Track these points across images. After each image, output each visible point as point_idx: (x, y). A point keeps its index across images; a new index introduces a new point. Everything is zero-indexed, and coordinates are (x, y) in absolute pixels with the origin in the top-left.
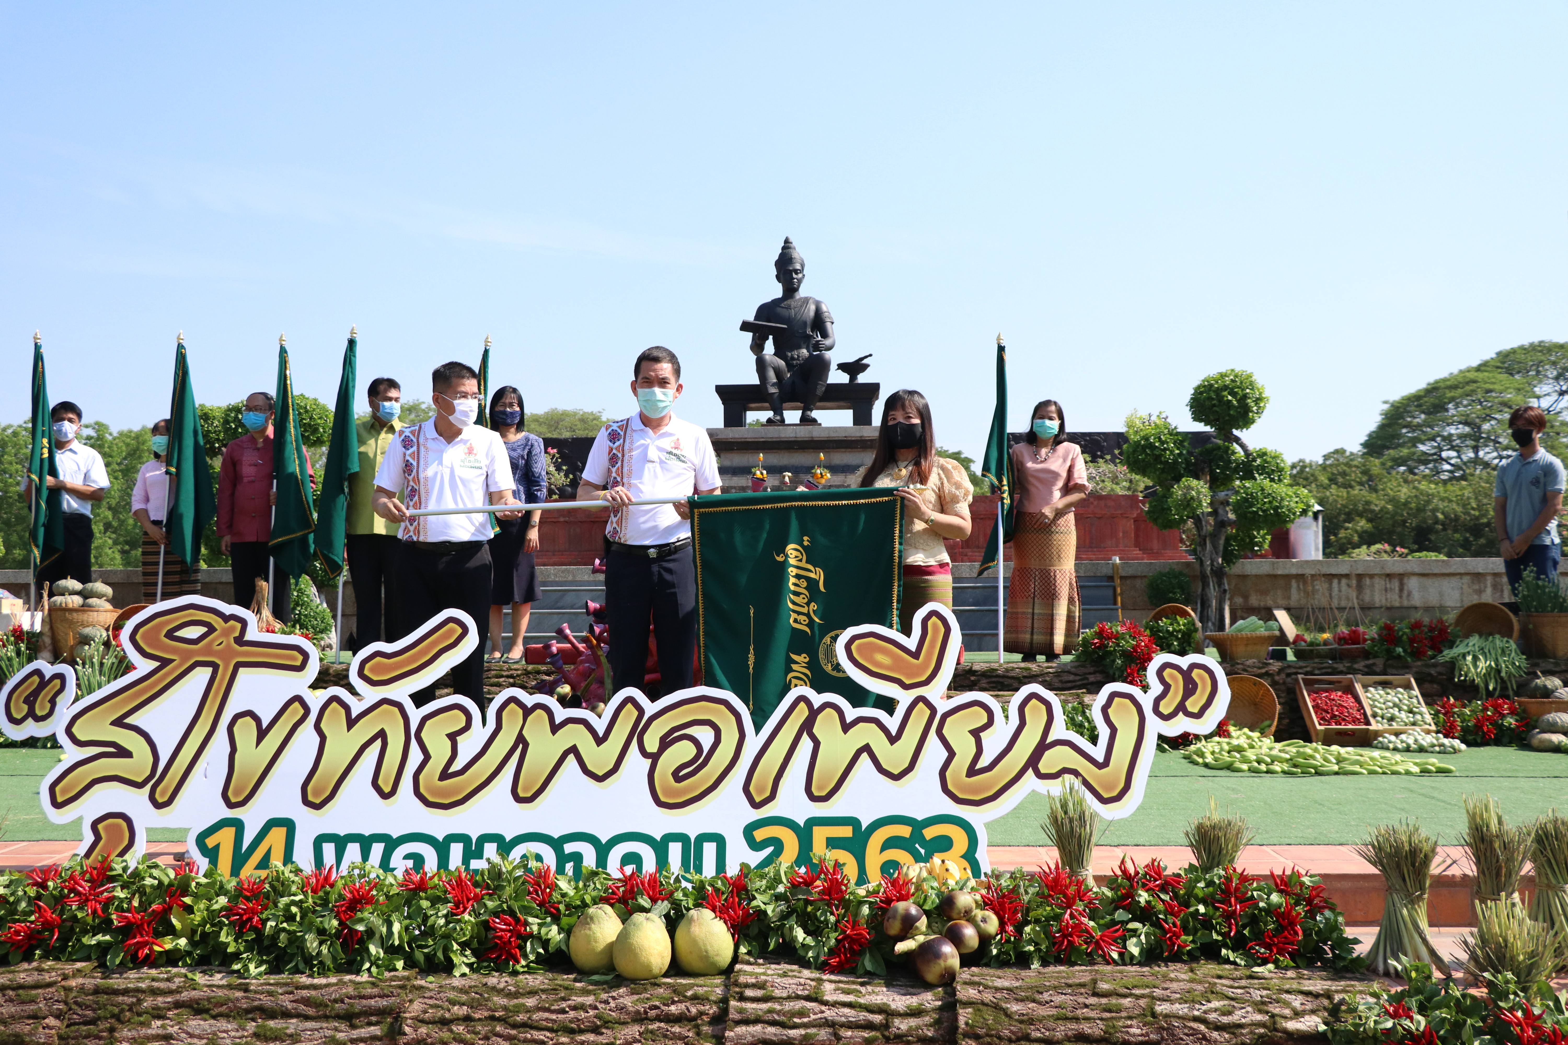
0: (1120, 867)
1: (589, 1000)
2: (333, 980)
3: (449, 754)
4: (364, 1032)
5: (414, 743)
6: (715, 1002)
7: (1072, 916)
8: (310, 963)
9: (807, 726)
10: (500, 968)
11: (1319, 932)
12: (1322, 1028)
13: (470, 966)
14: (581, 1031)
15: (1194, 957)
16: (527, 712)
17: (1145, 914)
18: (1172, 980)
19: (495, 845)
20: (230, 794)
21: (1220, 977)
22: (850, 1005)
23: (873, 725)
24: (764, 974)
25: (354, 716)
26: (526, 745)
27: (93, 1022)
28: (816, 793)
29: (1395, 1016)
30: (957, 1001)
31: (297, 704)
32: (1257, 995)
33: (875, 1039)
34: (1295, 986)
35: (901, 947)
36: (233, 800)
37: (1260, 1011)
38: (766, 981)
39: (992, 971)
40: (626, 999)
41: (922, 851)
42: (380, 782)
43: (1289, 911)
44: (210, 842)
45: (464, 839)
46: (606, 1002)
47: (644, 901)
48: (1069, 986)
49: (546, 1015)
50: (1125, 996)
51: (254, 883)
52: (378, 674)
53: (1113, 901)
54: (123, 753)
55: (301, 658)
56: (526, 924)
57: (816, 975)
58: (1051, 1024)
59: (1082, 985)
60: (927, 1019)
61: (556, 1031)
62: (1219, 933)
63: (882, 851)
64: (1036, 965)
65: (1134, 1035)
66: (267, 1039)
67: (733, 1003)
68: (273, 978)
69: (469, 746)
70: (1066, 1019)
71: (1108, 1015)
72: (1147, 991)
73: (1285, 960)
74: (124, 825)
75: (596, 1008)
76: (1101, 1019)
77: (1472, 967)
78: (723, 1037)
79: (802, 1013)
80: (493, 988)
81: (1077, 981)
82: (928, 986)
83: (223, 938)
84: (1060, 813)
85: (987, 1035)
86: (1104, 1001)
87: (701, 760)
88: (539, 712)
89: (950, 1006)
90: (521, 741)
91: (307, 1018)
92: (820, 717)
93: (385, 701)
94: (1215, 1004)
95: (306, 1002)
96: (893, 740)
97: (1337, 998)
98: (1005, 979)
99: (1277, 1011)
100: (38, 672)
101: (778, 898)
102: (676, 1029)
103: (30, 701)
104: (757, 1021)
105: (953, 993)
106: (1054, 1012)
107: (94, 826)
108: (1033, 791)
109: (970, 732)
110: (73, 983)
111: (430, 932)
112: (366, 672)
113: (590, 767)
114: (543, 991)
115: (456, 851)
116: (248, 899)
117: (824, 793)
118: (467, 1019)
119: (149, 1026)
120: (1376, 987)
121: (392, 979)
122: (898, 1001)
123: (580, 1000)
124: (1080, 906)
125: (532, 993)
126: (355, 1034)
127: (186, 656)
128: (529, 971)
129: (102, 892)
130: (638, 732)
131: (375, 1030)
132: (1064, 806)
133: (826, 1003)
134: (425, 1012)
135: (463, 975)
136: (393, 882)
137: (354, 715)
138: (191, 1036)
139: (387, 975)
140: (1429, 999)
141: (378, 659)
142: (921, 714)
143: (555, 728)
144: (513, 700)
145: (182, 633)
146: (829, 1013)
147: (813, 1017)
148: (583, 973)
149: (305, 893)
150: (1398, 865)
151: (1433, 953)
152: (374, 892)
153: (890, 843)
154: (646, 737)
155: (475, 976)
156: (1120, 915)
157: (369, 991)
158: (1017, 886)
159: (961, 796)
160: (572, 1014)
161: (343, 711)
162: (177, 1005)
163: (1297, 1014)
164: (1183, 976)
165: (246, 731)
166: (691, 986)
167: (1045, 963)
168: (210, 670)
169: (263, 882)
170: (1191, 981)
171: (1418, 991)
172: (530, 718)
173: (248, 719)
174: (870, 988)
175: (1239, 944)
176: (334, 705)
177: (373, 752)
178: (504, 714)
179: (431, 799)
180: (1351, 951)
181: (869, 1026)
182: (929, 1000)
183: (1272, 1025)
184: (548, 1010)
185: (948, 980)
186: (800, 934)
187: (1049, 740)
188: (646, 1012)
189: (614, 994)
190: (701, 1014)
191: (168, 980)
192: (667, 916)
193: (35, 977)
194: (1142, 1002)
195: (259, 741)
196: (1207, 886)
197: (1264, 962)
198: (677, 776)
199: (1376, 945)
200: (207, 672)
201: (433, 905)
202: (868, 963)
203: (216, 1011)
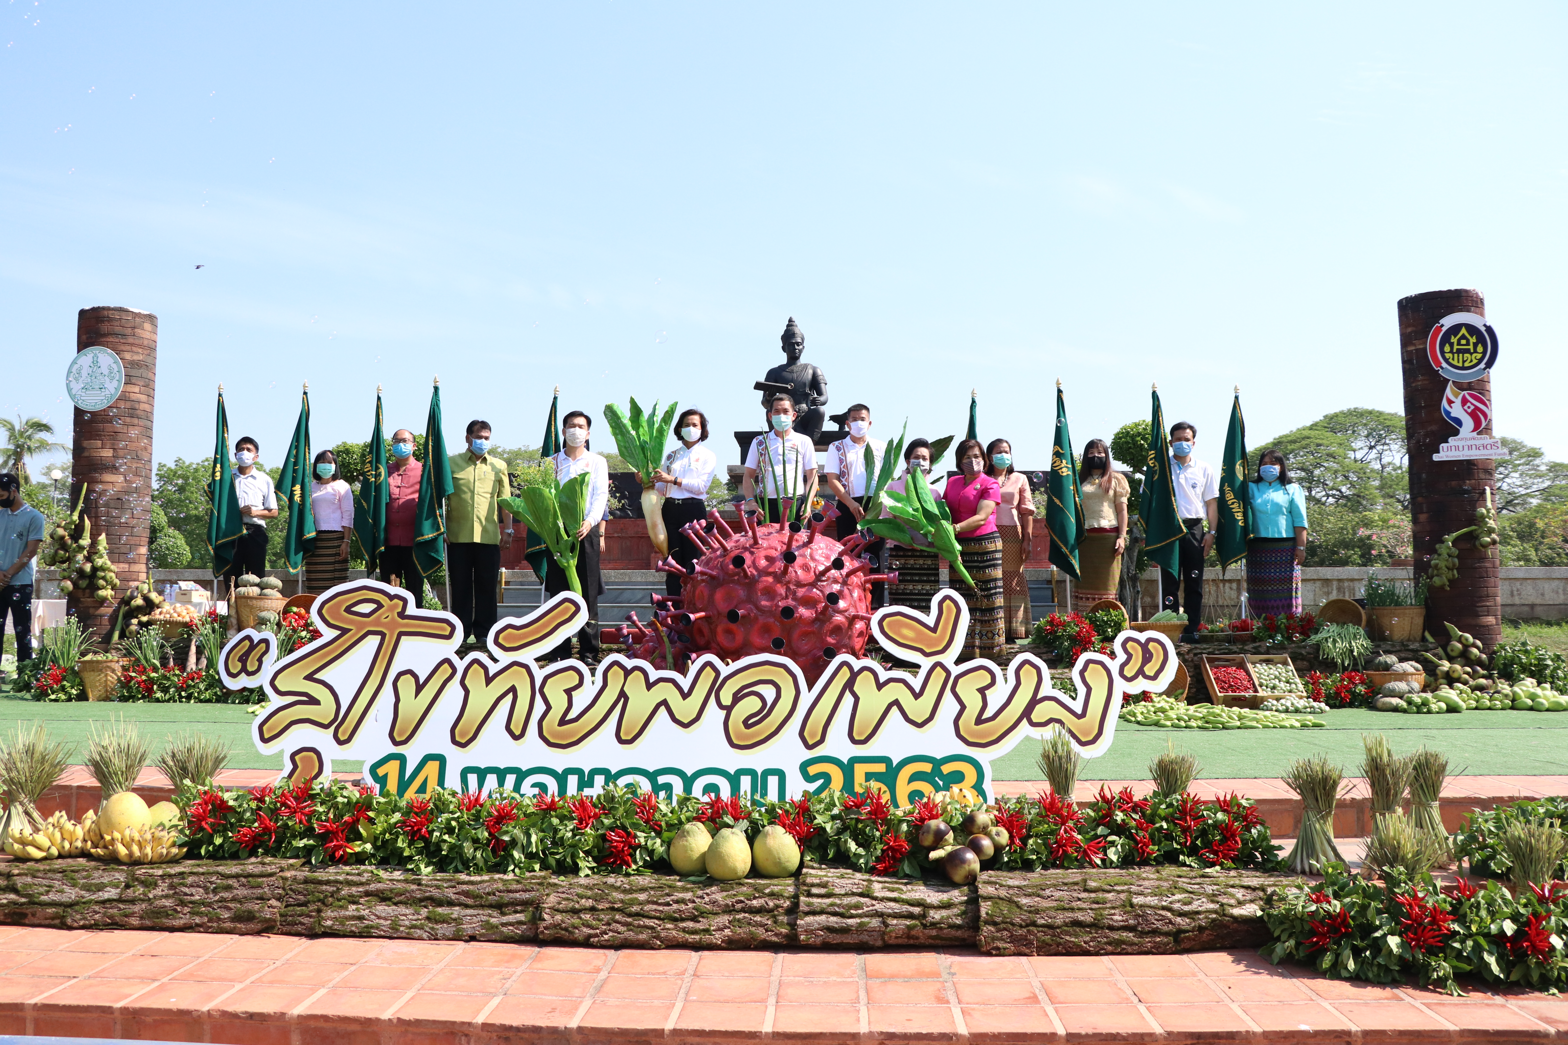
0: (1100, 795)
1: (688, 896)
2: (486, 877)
3: (566, 705)
4: (512, 918)
5: (538, 696)
6: (788, 898)
7: (1066, 831)
8: (466, 864)
9: (849, 685)
10: (616, 870)
11: (1254, 842)
12: (1259, 913)
13: (591, 869)
14: (683, 920)
15: (1159, 862)
16: (627, 673)
17: (1120, 830)
18: (1144, 879)
19: (603, 777)
20: (395, 734)
21: (1180, 877)
22: (894, 900)
23: (901, 685)
24: (826, 876)
25: (491, 674)
26: (627, 699)
27: (304, 904)
28: (857, 738)
29: (1317, 901)
30: (979, 896)
31: (446, 665)
32: (1209, 889)
33: (915, 926)
34: (1237, 882)
35: (934, 855)
36: (398, 739)
37: (1213, 902)
38: (828, 882)
39: (1005, 874)
40: (717, 895)
41: (941, 783)
42: (512, 727)
43: (1230, 826)
44: (381, 772)
45: (578, 772)
46: (702, 897)
47: (728, 819)
48: (1066, 884)
49: (655, 907)
50: (1109, 892)
51: (419, 803)
52: (509, 642)
53: (1095, 820)
54: (314, 701)
55: (449, 629)
56: (635, 837)
57: (866, 876)
58: (1052, 913)
59: (1076, 884)
60: (955, 911)
61: (663, 919)
62: (1178, 843)
64: (1038, 869)
65: (1117, 921)
66: (436, 922)
67: (802, 898)
68: (439, 876)
69: (581, 699)
70: (1064, 909)
71: (1096, 906)
72: (1126, 887)
73: (1229, 863)
74: (315, 757)
75: (694, 902)
76: (1091, 909)
77: (1368, 865)
78: (796, 924)
79: (857, 907)
80: (612, 886)
81: (1071, 881)
82: (955, 885)
83: (400, 844)
84: (1052, 753)
85: (1003, 922)
86: (1093, 895)
87: (766, 711)
88: (637, 673)
89: (974, 900)
90: (623, 695)
91: (467, 906)
92: (859, 678)
94: (1178, 897)
95: (466, 894)
96: (917, 696)
97: (1270, 890)
98: (1015, 879)
99: (1225, 901)
100: (248, 638)
101: (834, 818)
102: (758, 918)
103: (243, 659)
104: (822, 912)
105: (976, 889)
106: (1054, 904)
107: (293, 757)
110: (288, 875)
111: (560, 843)
112: (500, 640)
113: (677, 717)
114: (652, 888)
115: (573, 781)
116: (417, 815)
117: (863, 738)
118: (593, 909)
119: (345, 909)
120: (1298, 881)
121: (532, 878)
122: (933, 896)
123: (681, 895)
124: (1071, 823)
125: (643, 890)
126: (505, 919)
127: (361, 626)
128: (638, 872)
129: (305, 807)
130: (715, 689)
131: (520, 917)
132: (1054, 746)
133: (875, 899)
134: (559, 903)
135: (587, 876)
136: (528, 804)
138: (379, 918)
139: (528, 874)
140: (1341, 890)
141: (510, 630)
142: (939, 676)
143: (649, 686)
144: (616, 663)
145: (358, 609)
146: (879, 907)
147: (866, 909)
148: (682, 875)
149: (461, 810)
150: (1313, 790)
151: (1339, 857)
152: (515, 811)
153: (915, 777)
154: (722, 693)
155: (596, 877)
156: (1101, 830)
157: (515, 886)
158: (1022, 808)
159: (971, 740)
160: (675, 906)
162: (367, 894)
163: (1240, 903)
164: (1152, 876)
165: (407, 686)
166: (768, 886)
167: (1045, 867)
168: (379, 637)
169: (425, 801)
170: (1158, 879)
172: (629, 678)
173: (409, 676)
174: (909, 887)
175: (1193, 851)
176: (476, 666)
177: (506, 703)
178: (609, 674)
179: (552, 740)
180: (1276, 856)
181: (910, 916)
182: (957, 896)
183: (1222, 911)
184: (656, 903)
185: (971, 880)
186: (852, 846)
187: (1039, 696)
188: (733, 906)
189: (708, 891)
190: (777, 907)
191: (359, 875)
192: (746, 831)
193: (258, 869)
194: (1123, 896)
195: (417, 693)
196: (1168, 807)
197: (1212, 865)
198: (746, 724)
199: (1295, 850)
201: (561, 821)
202: (907, 869)
203: (397, 899)
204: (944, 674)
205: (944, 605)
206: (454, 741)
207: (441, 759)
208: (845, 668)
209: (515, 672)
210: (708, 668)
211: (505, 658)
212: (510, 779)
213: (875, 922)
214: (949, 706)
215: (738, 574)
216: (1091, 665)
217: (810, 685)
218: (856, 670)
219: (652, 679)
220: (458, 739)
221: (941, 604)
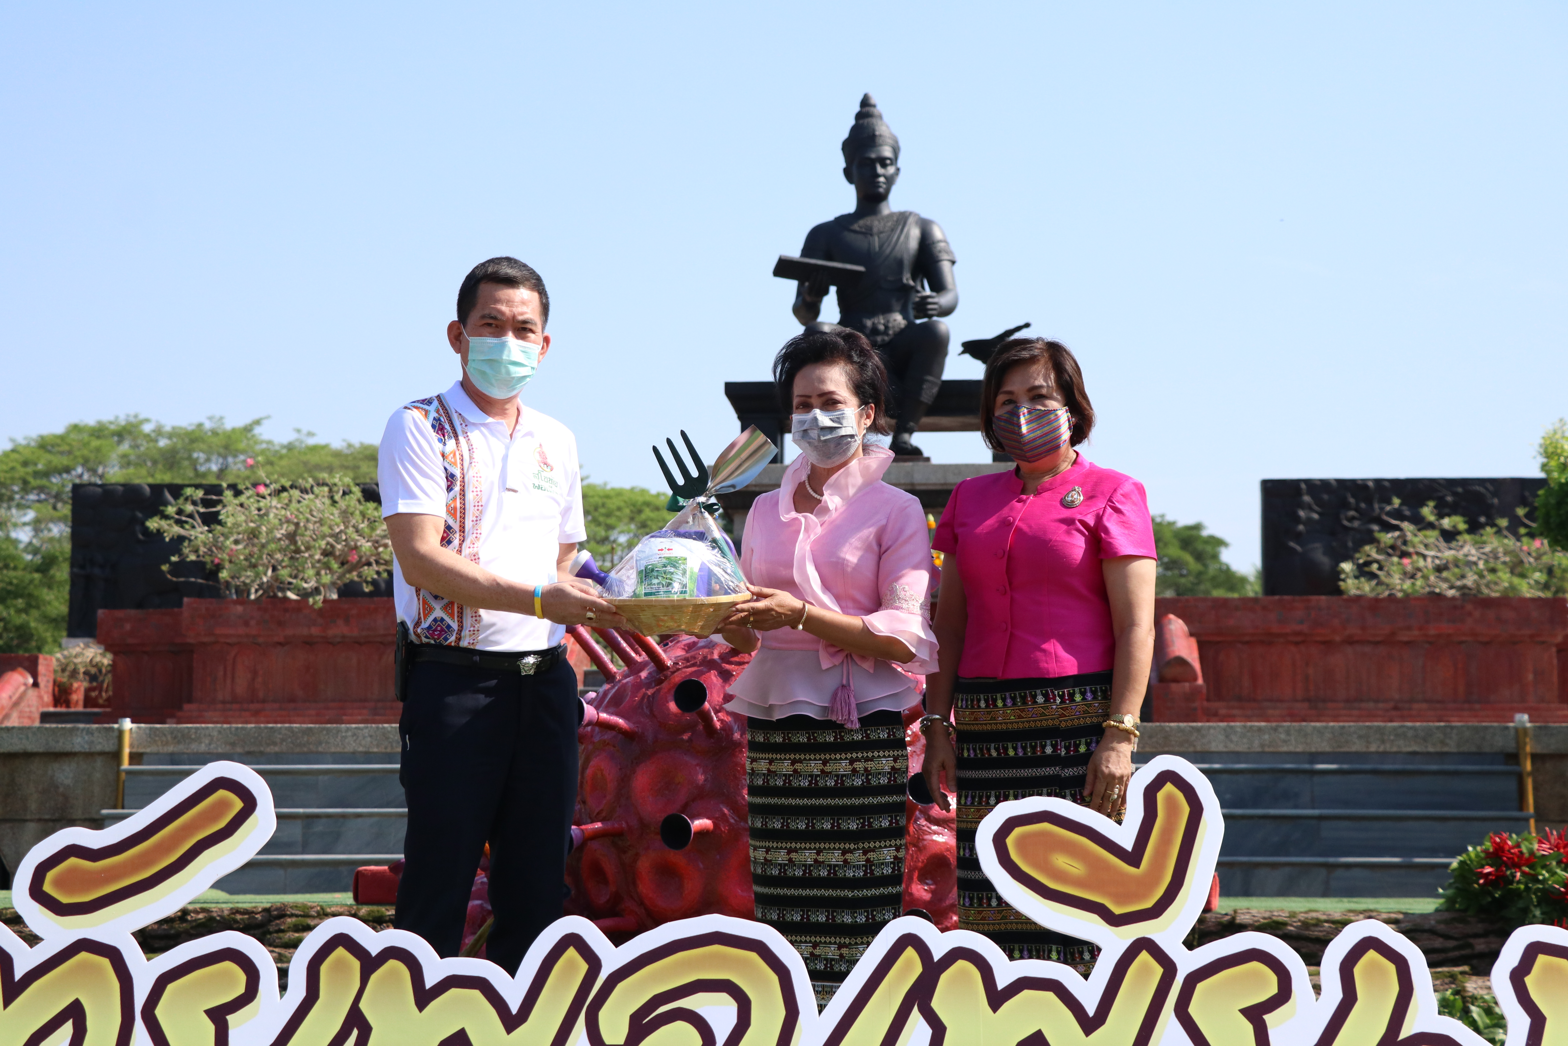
23: (1050, 996)
26: (366, 1031)
92: (944, 977)
93: (83, 945)
109: (1244, 1012)
137: (18, 974)
141: (73, 861)
144: (342, 940)
154: (604, 1015)
172: (374, 978)
178: (324, 968)
204: (1159, 971)
205: (1161, 796)
208: (910, 953)
209: (84, 967)
210: (571, 952)
215: (691, 727)
216: (1542, 959)
217: (824, 995)
218: (937, 955)
221: (1151, 793)
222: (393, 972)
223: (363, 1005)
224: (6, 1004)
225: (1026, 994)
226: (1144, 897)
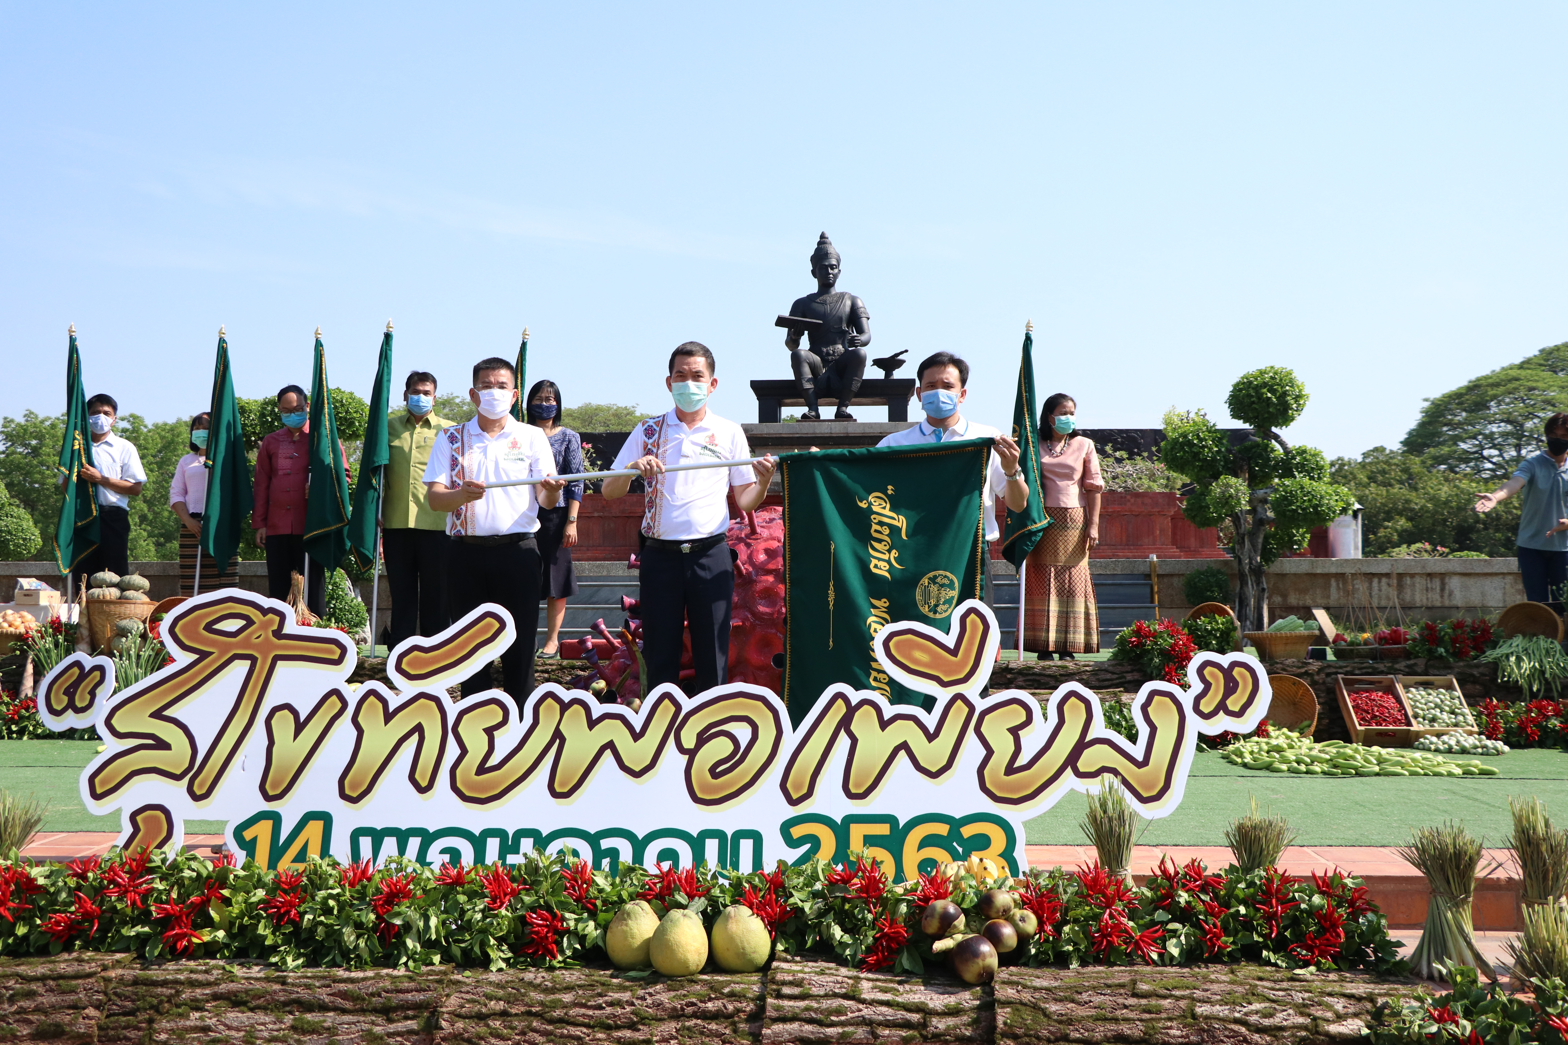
0: (1160, 867)
1: (626, 996)
2: (370, 974)
4: (400, 1026)
5: (451, 737)
6: (752, 1000)
7: (1111, 916)
8: (347, 956)
9: (845, 723)
10: (537, 964)
11: (1362, 935)
12: (1365, 1031)
13: (507, 961)
14: (618, 1028)
15: (1233, 959)
16: (564, 707)
17: (1185, 915)
18: (1212, 982)
21: (1261, 979)
22: (887, 1004)
23: (911, 723)
24: (802, 972)
27: (132, 1013)
29: (1440, 1020)
30: (995, 1001)
32: (1298, 997)
33: (912, 1038)
34: (1337, 989)
35: (939, 945)
37: (1302, 1014)
38: (803, 979)
39: (1030, 971)
40: (664, 996)
43: (1331, 912)
46: (643, 999)
47: (681, 898)
48: (1109, 986)
49: (583, 1011)
50: (1165, 997)
51: (292, 876)
53: (1152, 901)
56: (563, 919)
57: (853, 973)
58: (1090, 1024)
59: (1122, 986)
60: (965, 1019)
61: (592, 1027)
62: (1260, 935)
63: (919, 850)
64: (1074, 965)
65: (1174, 1037)
66: (304, 1032)
67: (770, 1000)
68: (310, 972)
70: (1106, 1019)
71: (1147, 1016)
72: (1187, 992)
73: (1327, 962)
74: (163, 817)
75: (633, 1004)
76: (1141, 1020)
77: (1518, 971)
78: (760, 1034)
79: (839, 1012)
80: (530, 984)
81: (1117, 982)
82: (966, 986)
83: (261, 931)
84: (1099, 812)
85: (1026, 1035)
86: (1144, 1002)
89: (988, 1005)
91: (344, 1011)
93: (422, 695)
94: (1256, 1006)
95: (343, 995)
96: (931, 737)
97: (1380, 1001)
98: (1043, 979)
99: (1319, 1014)
101: (815, 895)
102: (713, 1026)
104: (794, 1019)
105: (992, 992)
106: (1093, 1012)
108: (1072, 790)
109: (1009, 730)
110: (112, 974)
111: (467, 926)
114: (579, 986)
116: (285, 892)
118: (504, 1014)
119: (187, 1017)
120: (1420, 990)
121: (429, 973)
122: (936, 1000)
123: (616, 996)
124: (1119, 906)
125: (569, 988)
126: (392, 1028)
128: (566, 966)
129: (141, 884)
131: (412, 1024)
132: (1103, 805)
133: (863, 1002)
134: (462, 1007)
135: (500, 970)
136: (431, 876)
137: (391, 709)
138: (229, 1028)
139: (424, 969)
140: (1475, 1004)
145: (221, 626)
146: (867, 1012)
147: (850, 1015)
148: (619, 969)
149: (342, 887)
150: (1442, 868)
151: (1478, 957)
152: (411, 887)
155: (511, 971)
156: (1160, 915)
157: (406, 985)
158: (1056, 886)
160: (609, 1010)
161: (380, 705)
162: (216, 997)
163: (1340, 1018)
164: (1224, 978)
166: (728, 983)
167: (1084, 963)
168: (248, 663)
169: (301, 875)
170: (1232, 982)
171: (1464, 996)
174: (907, 987)
175: (1280, 946)
180: (1394, 954)
181: (907, 1025)
182: (967, 999)
183: (1314, 1028)
184: (584, 1006)
185: (986, 979)
186: (837, 932)
188: (682, 1009)
189: (651, 990)
190: (738, 1011)
191: (206, 972)
192: (704, 913)
193: (75, 968)
194: (1183, 1004)
196: (1248, 887)
197: (1306, 964)
199: (1420, 948)
200: (246, 665)
201: (470, 900)
202: (905, 962)
203: (254, 1003)
204: (966, 710)
206: (343, 795)
207: (326, 818)
208: (840, 702)
209: (422, 705)
210: (667, 702)
211: (408, 689)
212: (414, 843)
213: (861, 1033)
214: (972, 751)
217: (796, 724)
218: (853, 704)
219: (595, 715)
220: (347, 792)
222: (577, 711)
223: (561, 727)
224: (386, 724)
225: (899, 722)
226: (959, 672)
